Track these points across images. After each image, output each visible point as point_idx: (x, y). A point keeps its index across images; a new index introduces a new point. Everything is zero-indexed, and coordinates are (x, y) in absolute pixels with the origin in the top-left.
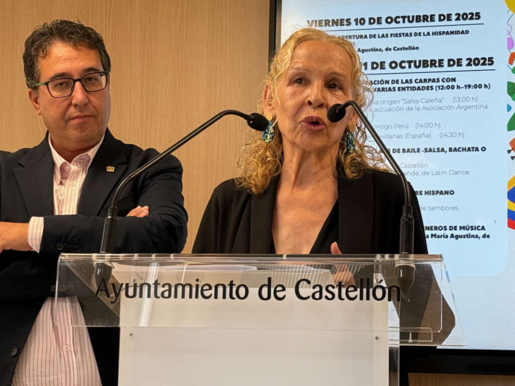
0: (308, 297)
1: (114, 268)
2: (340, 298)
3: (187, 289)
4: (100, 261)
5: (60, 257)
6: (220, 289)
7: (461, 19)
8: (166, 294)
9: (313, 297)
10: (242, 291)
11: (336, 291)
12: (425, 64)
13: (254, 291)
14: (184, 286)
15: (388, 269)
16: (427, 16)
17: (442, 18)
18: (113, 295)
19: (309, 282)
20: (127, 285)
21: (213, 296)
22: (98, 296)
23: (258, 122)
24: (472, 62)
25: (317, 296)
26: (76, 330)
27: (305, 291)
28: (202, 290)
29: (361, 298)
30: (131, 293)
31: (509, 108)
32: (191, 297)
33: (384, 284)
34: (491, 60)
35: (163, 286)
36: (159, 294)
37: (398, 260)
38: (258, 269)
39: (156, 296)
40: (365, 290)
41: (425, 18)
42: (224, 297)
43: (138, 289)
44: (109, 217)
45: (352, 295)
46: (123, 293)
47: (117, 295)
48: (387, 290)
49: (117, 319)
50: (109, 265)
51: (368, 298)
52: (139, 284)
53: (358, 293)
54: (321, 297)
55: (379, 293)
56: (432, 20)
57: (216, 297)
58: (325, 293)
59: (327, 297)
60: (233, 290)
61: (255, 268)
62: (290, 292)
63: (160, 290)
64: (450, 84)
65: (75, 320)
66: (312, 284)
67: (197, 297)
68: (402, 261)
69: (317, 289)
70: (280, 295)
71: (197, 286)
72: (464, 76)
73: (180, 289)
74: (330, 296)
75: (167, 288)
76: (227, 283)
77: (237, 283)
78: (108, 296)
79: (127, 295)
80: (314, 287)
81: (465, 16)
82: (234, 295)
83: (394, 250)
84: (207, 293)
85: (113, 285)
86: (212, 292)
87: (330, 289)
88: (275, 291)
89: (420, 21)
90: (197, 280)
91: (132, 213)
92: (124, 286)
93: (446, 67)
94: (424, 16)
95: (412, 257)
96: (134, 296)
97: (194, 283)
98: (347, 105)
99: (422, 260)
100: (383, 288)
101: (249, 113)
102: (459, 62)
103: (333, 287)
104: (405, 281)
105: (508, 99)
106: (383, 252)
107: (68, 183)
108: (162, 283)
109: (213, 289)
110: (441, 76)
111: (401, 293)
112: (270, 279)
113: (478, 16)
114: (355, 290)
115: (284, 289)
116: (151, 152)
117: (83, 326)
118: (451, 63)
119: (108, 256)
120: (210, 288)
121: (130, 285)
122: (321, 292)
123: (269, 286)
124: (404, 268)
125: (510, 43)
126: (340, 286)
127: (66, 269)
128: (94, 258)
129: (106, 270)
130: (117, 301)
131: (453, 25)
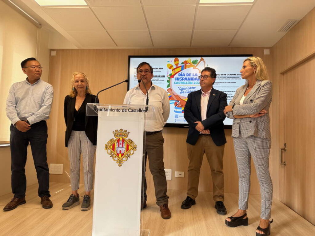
2: (136, 112)
6: (115, 110)
10: (119, 111)
13: (121, 111)
17: (157, 68)
22: (94, 111)
24: (162, 76)
27: (130, 111)
28: (112, 110)
29: (139, 112)
30: (100, 110)
31: (167, 84)
32: (110, 111)
34: (164, 76)
38: (122, 107)
47: (97, 110)
49: (98, 115)
54: (133, 112)
55: (142, 111)
62: (127, 111)
63: (105, 110)
64: (158, 80)
69: (132, 110)
72: (160, 78)
73: (108, 110)
76: (117, 109)
77: (118, 109)
81: (160, 68)
87: (134, 110)
88: (125, 110)
90: (111, 108)
93: (157, 77)
98: (141, 80)
100: (143, 110)
102: (159, 76)
104: (147, 109)
105: (167, 83)
110: (156, 78)
112: (124, 108)
113: (163, 68)
114: (138, 110)
118: (158, 76)
119: (96, 104)
124: (147, 107)
125: (168, 73)
126: (136, 110)
127: (88, 106)
128: (93, 104)
129: (96, 106)
130: (97, 112)
131: (158, 70)
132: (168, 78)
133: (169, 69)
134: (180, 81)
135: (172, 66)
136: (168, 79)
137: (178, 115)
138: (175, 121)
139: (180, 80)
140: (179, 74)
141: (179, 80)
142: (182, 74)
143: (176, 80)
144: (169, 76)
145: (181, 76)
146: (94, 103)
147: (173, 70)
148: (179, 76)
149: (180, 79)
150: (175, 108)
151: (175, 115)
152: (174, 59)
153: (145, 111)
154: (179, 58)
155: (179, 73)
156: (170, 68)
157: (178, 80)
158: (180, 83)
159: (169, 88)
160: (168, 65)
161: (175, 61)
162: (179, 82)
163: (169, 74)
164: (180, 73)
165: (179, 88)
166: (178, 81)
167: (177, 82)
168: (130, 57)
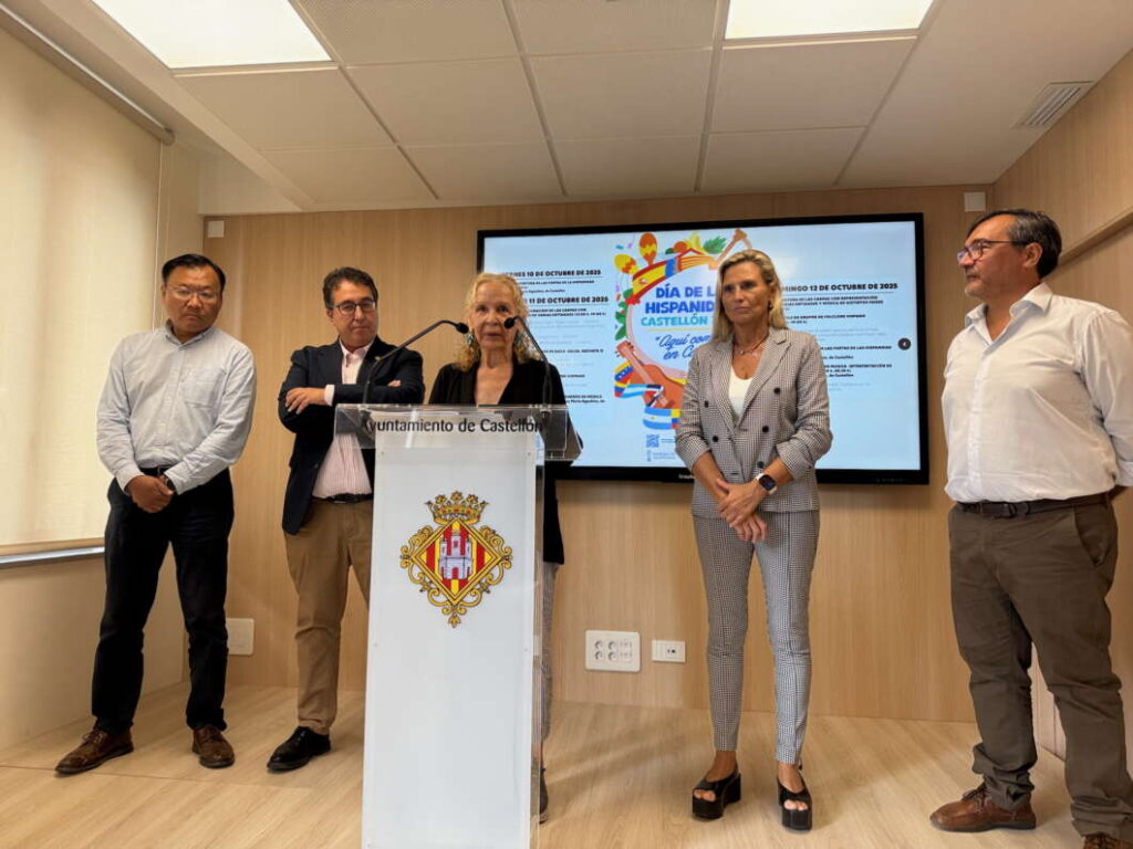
0: (488, 430)
1: (371, 413)
2: (507, 430)
3: (416, 425)
4: (363, 409)
6: (436, 425)
7: (590, 274)
8: (403, 428)
9: (491, 429)
10: (449, 427)
11: (505, 426)
12: (568, 300)
13: (456, 427)
14: (414, 424)
15: (537, 414)
17: (578, 273)
18: (371, 429)
19: (489, 421)
20: (379, 423)
21: (431, 429)
23: (463, 328)
24: (596, 299)
25: (494, 429)
26: (355, 450)
27: (487, 426)
28: (425, 426)
29: (519, 430)
30: (381, 427)
31: (616, 327)
32: (418, 430)
33: (533, 422)
34: (606, 299)
35: (401, 424)
36: (399, 428)
37: (542, 408)
38: (459, 413)
39: (397, 429)
40: (522, 426)
42: (438, 430)
43: (386, 426)
45: (514, 428)
46: (377, 428)
47: (373, 428)
48: (535, 426)
50: (368, 411)
51: (523, 430)
52: (386, 423)
53: (517, 427)
54: (496, 430)
55: (530, 427)
56: (573, 274)
57: (433, 430)
58: (498, 427)
59: (499, 430)
60: (443, 426)
61: (457, 413)
62: (477, 427)
63: (399, 426)
64: (583, 312)
65: (354, 444)
66: (491, 422)
67: (421, 430)
69: (494, 425)
70: (472, 428)
71: (422, 424)
72: (591, 307)
73: (411, 426)
74: (501, 429)
75: (403, 425)
76: (440, 422)
77: (446, 422)
78: (368, 429)
79: (379, 429)
80: (492, 424)
81: (591, 272)
82: (444, 429)
83: (540, 402)
84: (428, 428)
85: (371, 423)
86: (431, 427)
87: (502, 425)
88: (469, 427)
89: (566, 275)
90: (422, 420)
91: (391, 384)
92: (377, 424)
93: (580, 302)
95: (549, 406)
96: (383, 429)
97: (420, 422)
98: (515, 318)
99: (559, 408)
100: (533, 424)
101: (457, 322)
102: (588, 300)
104: (545, 421)
105: (616, 322)
106: (534, 403)
107: (351, 365)
108: (400, 422)
109: (432, 425)
110: (577, 308)
111: (545, 427)
112: (466, 420)
113: (599, 272)
115: (474, 425)
116: (392, 347)
117: (359, 448)
118: (584, 300)
119: (367, 406)
120: (430, 425)
121: (381, 423)
122: (496, 427)
123: (465, 424)
124: (546, 412)
125: (618, 289)
127: (341, 413)
129: (367, 414)
130: (373, 433)
131: (585, 277)
132: (620, 305)
133: (621, 273)
134: (660, 315)
135: (633, 262)
136: (620, 309)
137: (658, 437)
138: (649, 460)
139: (663, 312)
140: (658, 290)
141: (658, 312)
142: (667, 290)
143: (647, 312)
144: (622, 299)
145: (667, 296)
147: (635, 277)
148: (658, 296)
149: (661, 309)
150: (647, 411)
151: (648, 436)
152: (638, 236)
154: (658, 235)
155: (658, 286)
156: (626, 270)
157: (653, 312)
158: (664, 321)
159: (624, 339)
160: (618, 259)
161: (643, 243)
162: (658, 319)
163: (621, 293)
164: (662, 285)
165: (658, 339)
166: (656, 316)
167: (653, 319)
168: (483, 235)
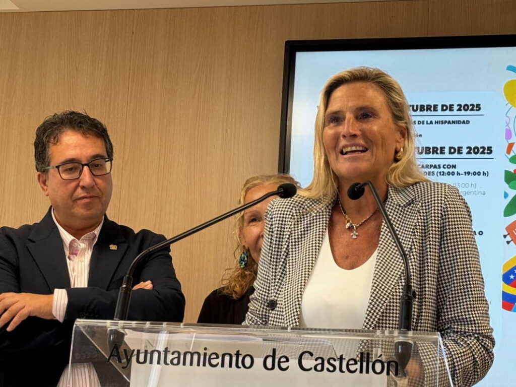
0: (311, 369)
1: (127, 334)
2: (341, 370)
3: (196, 357)
4: (114, 328)
5: (76, 323)
6: (227, 359)
7: (463, 110)
8: (175, 361)
9: (315, 368)
10: (248, 361)
11: (337, 364)
12: (427, 150)
13: (259, 361)
14: (192, 355)
16: (431, 106)
17: (444, 108)
18: (124, 361)
19: (311, 354)
20: (138, 351)
21: (220, 365)
22: (111, 361)
24: (472, 150)
25: (319, 368)
27: (308, 363)
28: (210, 359)
29: (361, 372)
30: (142, 359)
31: (506, 195)
32: (198, 365)
33: (383, 359)
34: (490, 150)
35: (173, 353)
36: (168, 361)
37: (397, 336)
38: (264, 340)
39: (166, 363)
40: (365, 364)
41: (429, 108)
42: (230, 366)
43: (149, 356)
44: (124, 286)
45: (352, 368)
46: (134, 359)
47: (129, 361)
48: (386, 365)
49: (128, 384)
50: (122, 331)
51: (367, 372)
52: (149, 351)
53: (358, 366)
54: (322, 369)
55: (378, 367)
56: (435, 109)
57: (223, 366)
58: (326, 365)
59: (328, 370)
60: (239, 360)
61: (261, 340)
62: (294, 363)
63: (170, 357)
64: (451, 170)
66: (315, 357)
67: (204, 365)
68: (401, 337)
69: (320, 361)
70: (284, 365)
71: (205, 354)
73: (188, 357)
74: (331, 368)
75: (176, 355)
76: (233, 353)
77: (243, 353)
78: (120, 361)
79: (138, 361)
80: (316, 360)
81: (466, 107)
82: (240, 364)
84: (214, 362)
85: (125, 351)
86: (219, 360)
87: (332, 361)
88: (279, 362)
89: (424, 110)
90: (205, 349)
92: (135, 353)
93: (447, 155)
94: (427, 106)
95: (411, 333)
96: (145, 362)
97: (202, 352)
98: (365, 184)
100: (382, 363)
102: (460, 150)
103: (335, 360)
104: (403, 356)
105: (506, 187)
108: (172, 351)
109: (220, 358)
110: (442, 162)
111: (399, 368)
112: (274, 351)
113: (478, 107)
114: (356, 363)
115: (287, 360)
118: (452, 150)
119: (121, 323)
120: (218, 357)
121: (141, 351)
122: (323, 364)
123: (274, 357)
124: (403, 344)
125: (509, 134)
126: (341, 359)
127: (80, 334)
128: (108, 324)
129: (119, 336)
130: (127, 367)
131: (455, 115)
132: (513, 161)
146: (111, 318)
153: (393, 370)
168: (293, 48)
